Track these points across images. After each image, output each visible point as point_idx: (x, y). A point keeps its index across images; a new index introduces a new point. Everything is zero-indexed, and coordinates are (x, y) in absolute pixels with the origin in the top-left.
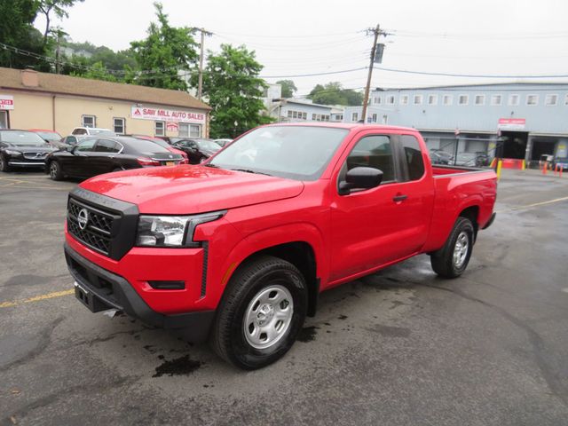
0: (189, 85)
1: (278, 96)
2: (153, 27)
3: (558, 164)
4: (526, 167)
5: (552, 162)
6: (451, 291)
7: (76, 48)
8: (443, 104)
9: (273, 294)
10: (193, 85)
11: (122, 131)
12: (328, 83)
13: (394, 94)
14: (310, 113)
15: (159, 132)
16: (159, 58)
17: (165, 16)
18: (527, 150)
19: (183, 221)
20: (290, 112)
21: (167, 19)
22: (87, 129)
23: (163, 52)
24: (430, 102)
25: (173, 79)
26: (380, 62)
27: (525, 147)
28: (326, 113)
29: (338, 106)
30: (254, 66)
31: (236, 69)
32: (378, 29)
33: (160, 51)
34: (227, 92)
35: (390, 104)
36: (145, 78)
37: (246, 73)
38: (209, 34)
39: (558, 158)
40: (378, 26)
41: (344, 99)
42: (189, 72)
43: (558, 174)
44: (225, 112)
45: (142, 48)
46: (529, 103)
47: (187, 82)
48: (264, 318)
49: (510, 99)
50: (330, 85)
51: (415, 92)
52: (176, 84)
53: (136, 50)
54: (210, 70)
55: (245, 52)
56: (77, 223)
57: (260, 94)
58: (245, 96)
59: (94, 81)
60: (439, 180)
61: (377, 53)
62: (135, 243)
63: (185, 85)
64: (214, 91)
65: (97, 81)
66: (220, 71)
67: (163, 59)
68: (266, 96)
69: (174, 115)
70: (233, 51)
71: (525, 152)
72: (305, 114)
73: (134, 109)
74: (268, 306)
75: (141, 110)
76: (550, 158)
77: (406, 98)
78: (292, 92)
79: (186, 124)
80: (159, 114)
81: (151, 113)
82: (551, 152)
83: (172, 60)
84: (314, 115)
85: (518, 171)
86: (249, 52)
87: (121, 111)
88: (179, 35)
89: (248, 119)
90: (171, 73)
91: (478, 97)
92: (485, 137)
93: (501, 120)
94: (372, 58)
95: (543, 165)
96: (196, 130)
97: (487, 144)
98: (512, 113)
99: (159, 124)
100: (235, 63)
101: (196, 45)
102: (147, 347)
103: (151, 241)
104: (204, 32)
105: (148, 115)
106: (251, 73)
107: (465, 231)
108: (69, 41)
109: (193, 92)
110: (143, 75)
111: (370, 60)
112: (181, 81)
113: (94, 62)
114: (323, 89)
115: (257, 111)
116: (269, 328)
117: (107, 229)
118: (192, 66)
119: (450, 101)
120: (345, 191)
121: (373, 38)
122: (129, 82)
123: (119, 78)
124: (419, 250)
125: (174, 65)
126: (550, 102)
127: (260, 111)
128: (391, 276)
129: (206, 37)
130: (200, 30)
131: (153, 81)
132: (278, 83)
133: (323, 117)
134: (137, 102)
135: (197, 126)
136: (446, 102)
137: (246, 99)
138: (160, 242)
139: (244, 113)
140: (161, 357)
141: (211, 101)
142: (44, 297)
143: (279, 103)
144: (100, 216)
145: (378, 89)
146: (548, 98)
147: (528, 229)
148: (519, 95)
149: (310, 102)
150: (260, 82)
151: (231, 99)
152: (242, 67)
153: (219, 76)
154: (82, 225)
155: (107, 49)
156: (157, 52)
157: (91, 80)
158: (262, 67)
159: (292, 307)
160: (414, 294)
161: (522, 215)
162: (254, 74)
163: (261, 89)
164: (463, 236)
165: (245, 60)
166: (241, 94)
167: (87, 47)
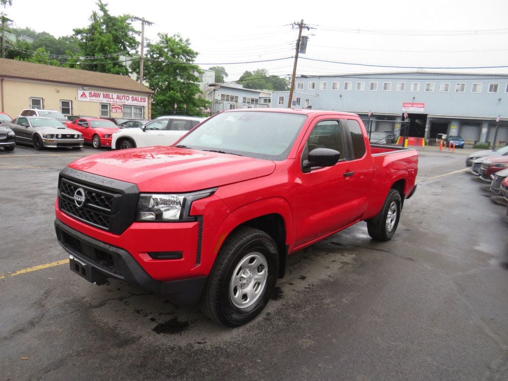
0: (130, 70)
1: (212, 81)
2: (95, 15)
3: (451, 142)
4: (426, 144)
5: (446, 140)
6: (387, 252)
7: (17, 33)
8: (357, 90)
9: (252, 260)
10: (134, 70)
11: (69, 113)
12: (255, 70)
13: (315, 81)
14: (241, 96)
15: (104, 113)
16: (102, 45)
17: (106, 5)
18: (426, 130)
19: (181, 198)
20: (223, 96)
21: (107, 8)
22: (36, 110)
23: (104, 39)
24: (346, 88)
25: (115, 64)
26: (305, 53)
27: (425, 128)
28: (255, 97)
29: (265, 91)
30: (189, 53)
31: (173, 56)
32: (302, 24)
33: (102, 38)
34: (165, 76)
35: (311, 89)
36: (87, 63)
37: (183, 59)
38: (149, 23)
39: (451, 136)
40: (302, 20)
41: (270, 85)
42: (130, 58)
43: (451, 150)
44: (164, 95)
45: (84, 35)
46: (427, 90)
47: (128, 67)
48: (245, 281)
49: (412, 86)
50: (258, 72)
51: (333, 79)
52: (118, 69)
53: (79, 37)
54: (149, 56)
55: (181, 40)
56: (73, 201)
57: (196, 79)
58: (182, 81)
59: (40, 65)
60: (375, 158)
61: (301, 45)
62: (136, 218)
63: (127, 70)
64: (153, 76)
65: (42, 65)
66: (158, 58)
67: (106, 45)
68: (202, 81)
69: (118, 98)
70: (170, 40)
71: (424, 131)
72: (237, 97)
73: (80, 92)
74: (248, 270)
75: (87, 93)
76: (444, 136)
77: (325, 84)
78: (223, 78)
79: (130, 107)
80: (105, 96)
81: (97, 96)
82: (445, 131)
83: (113, 46)
84: (245, 98)
85: (419, 147)
86: (184, 40)
87: (67, 94)
88: (119, 24)
89: (185, 102)
90: (113, 59)
91: (386, 84)
92: (391, 118)
93: (404, 104)
94: (297, 49)
95: (439, 143)
96: (138, 111)
97: (393, 124)
98: (414, 98)
99: (104, 106)
100: (172, 51)
101: (136, 32)
102: (138, 312)
103: (151, 216)
104: (144, 22)
105: (94, 98)
106: (187, 60)
107: (394, 200)
108: (11, 27)
109: (134, 76)
110: (86, 60)
111: (295, 50)
112: (122, 66)
113: (37, 47)
114: (252, 75)
115: (194, 94)
116: (248, 289)
117: (106, 206)
118: (132, 52)
119: (363, 88)
120: (307, 168)
121: (298, 30)
122: (72, 66)
123: (63, 62)
124: (360, 218)
125: (115, 52)
126: (443, 89)
127: (196, 95)
128: (335, 240)
129: (146, 26)
130: (140, 20)
131: (96, 66)
132: (211, 69)
133: (253, 100)
134: (83, 86)
135: (141, 108)
136: (359, 88)
137: (183, 83)
138: (159, 217)
139: (182, 96)
140: (153, 320)
141: (151, 86)
142: (29, 270)
143: (213, 88)
144: (99, 195)
145: (303, 76)
146: (442, 86)
147: (436, 197)
148: (419, 83)
149: (240, 87)
150: (195, 68)
151: (169, 84)
152: (178, 54)
153: (158, 62)
154: (79, 203)
155: (48, 34)
156: (99, 39)
157: (38, 65)
158: (197, 54)
159: (267, 270)
160: (356, 255)
161: (429, 185)
162: (189, 60)
163: (196, 74)
164: (393, 205)
165: (181, 48)
166: (179, 79)
167: (28, 33)
